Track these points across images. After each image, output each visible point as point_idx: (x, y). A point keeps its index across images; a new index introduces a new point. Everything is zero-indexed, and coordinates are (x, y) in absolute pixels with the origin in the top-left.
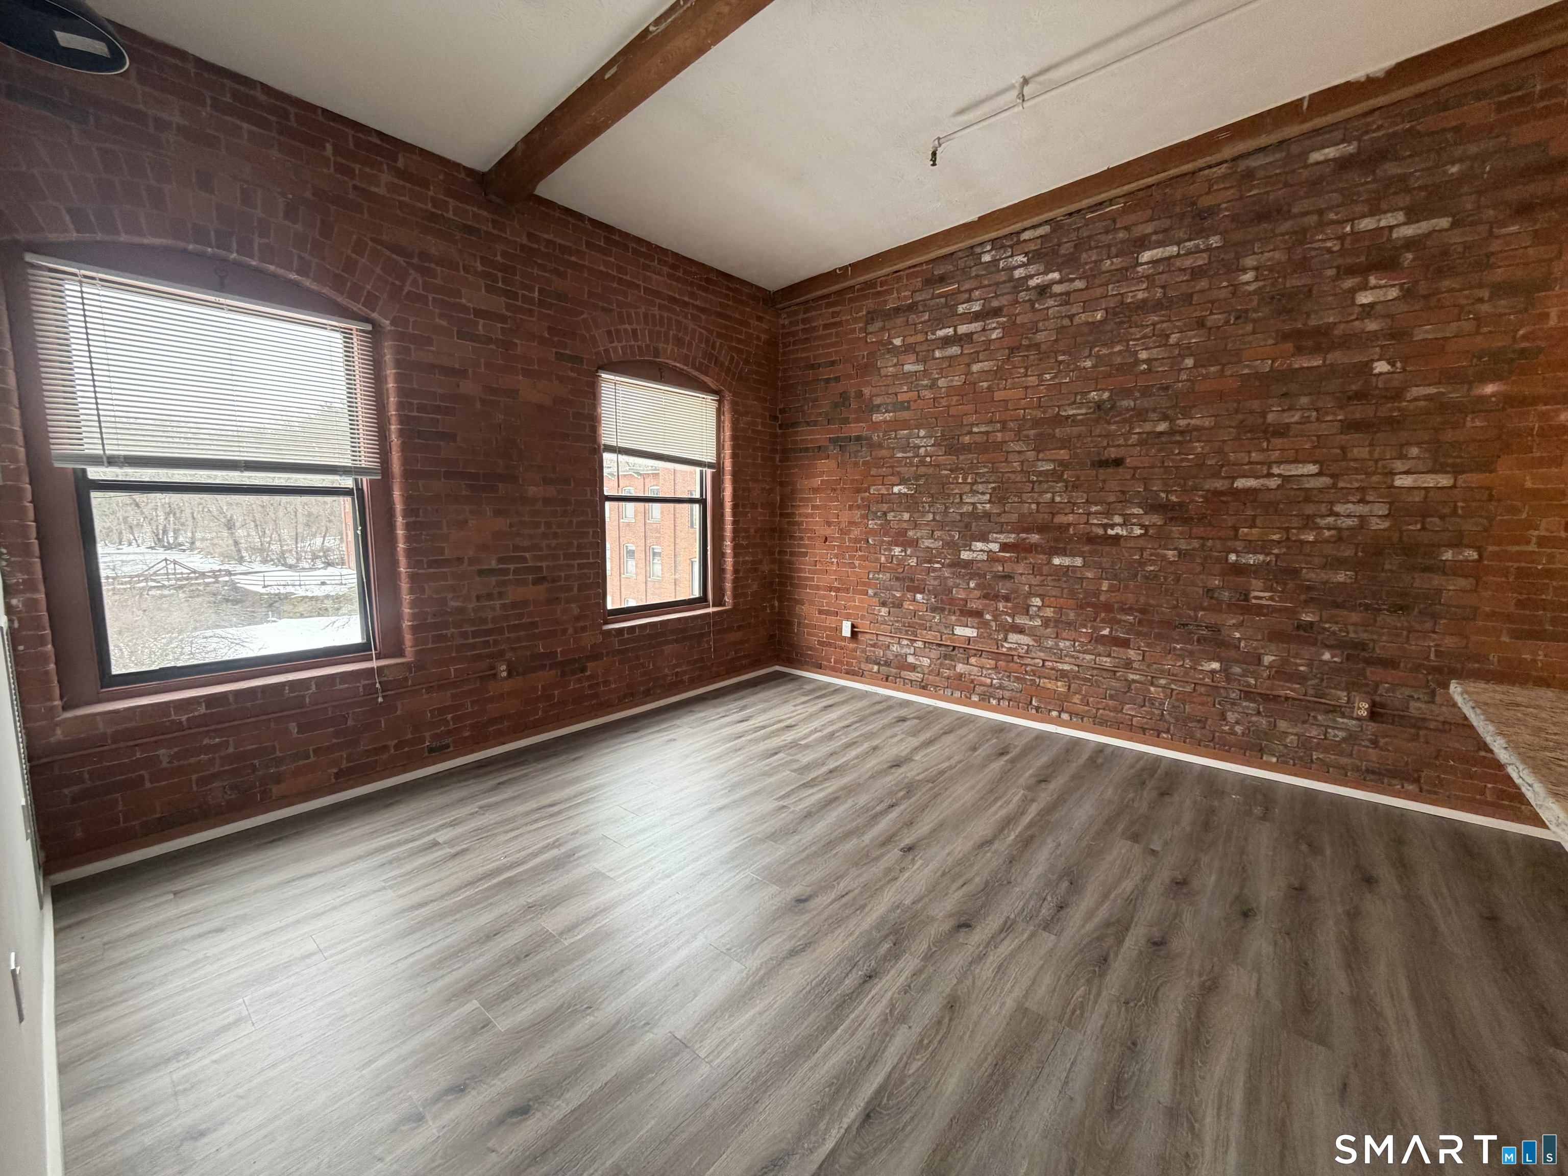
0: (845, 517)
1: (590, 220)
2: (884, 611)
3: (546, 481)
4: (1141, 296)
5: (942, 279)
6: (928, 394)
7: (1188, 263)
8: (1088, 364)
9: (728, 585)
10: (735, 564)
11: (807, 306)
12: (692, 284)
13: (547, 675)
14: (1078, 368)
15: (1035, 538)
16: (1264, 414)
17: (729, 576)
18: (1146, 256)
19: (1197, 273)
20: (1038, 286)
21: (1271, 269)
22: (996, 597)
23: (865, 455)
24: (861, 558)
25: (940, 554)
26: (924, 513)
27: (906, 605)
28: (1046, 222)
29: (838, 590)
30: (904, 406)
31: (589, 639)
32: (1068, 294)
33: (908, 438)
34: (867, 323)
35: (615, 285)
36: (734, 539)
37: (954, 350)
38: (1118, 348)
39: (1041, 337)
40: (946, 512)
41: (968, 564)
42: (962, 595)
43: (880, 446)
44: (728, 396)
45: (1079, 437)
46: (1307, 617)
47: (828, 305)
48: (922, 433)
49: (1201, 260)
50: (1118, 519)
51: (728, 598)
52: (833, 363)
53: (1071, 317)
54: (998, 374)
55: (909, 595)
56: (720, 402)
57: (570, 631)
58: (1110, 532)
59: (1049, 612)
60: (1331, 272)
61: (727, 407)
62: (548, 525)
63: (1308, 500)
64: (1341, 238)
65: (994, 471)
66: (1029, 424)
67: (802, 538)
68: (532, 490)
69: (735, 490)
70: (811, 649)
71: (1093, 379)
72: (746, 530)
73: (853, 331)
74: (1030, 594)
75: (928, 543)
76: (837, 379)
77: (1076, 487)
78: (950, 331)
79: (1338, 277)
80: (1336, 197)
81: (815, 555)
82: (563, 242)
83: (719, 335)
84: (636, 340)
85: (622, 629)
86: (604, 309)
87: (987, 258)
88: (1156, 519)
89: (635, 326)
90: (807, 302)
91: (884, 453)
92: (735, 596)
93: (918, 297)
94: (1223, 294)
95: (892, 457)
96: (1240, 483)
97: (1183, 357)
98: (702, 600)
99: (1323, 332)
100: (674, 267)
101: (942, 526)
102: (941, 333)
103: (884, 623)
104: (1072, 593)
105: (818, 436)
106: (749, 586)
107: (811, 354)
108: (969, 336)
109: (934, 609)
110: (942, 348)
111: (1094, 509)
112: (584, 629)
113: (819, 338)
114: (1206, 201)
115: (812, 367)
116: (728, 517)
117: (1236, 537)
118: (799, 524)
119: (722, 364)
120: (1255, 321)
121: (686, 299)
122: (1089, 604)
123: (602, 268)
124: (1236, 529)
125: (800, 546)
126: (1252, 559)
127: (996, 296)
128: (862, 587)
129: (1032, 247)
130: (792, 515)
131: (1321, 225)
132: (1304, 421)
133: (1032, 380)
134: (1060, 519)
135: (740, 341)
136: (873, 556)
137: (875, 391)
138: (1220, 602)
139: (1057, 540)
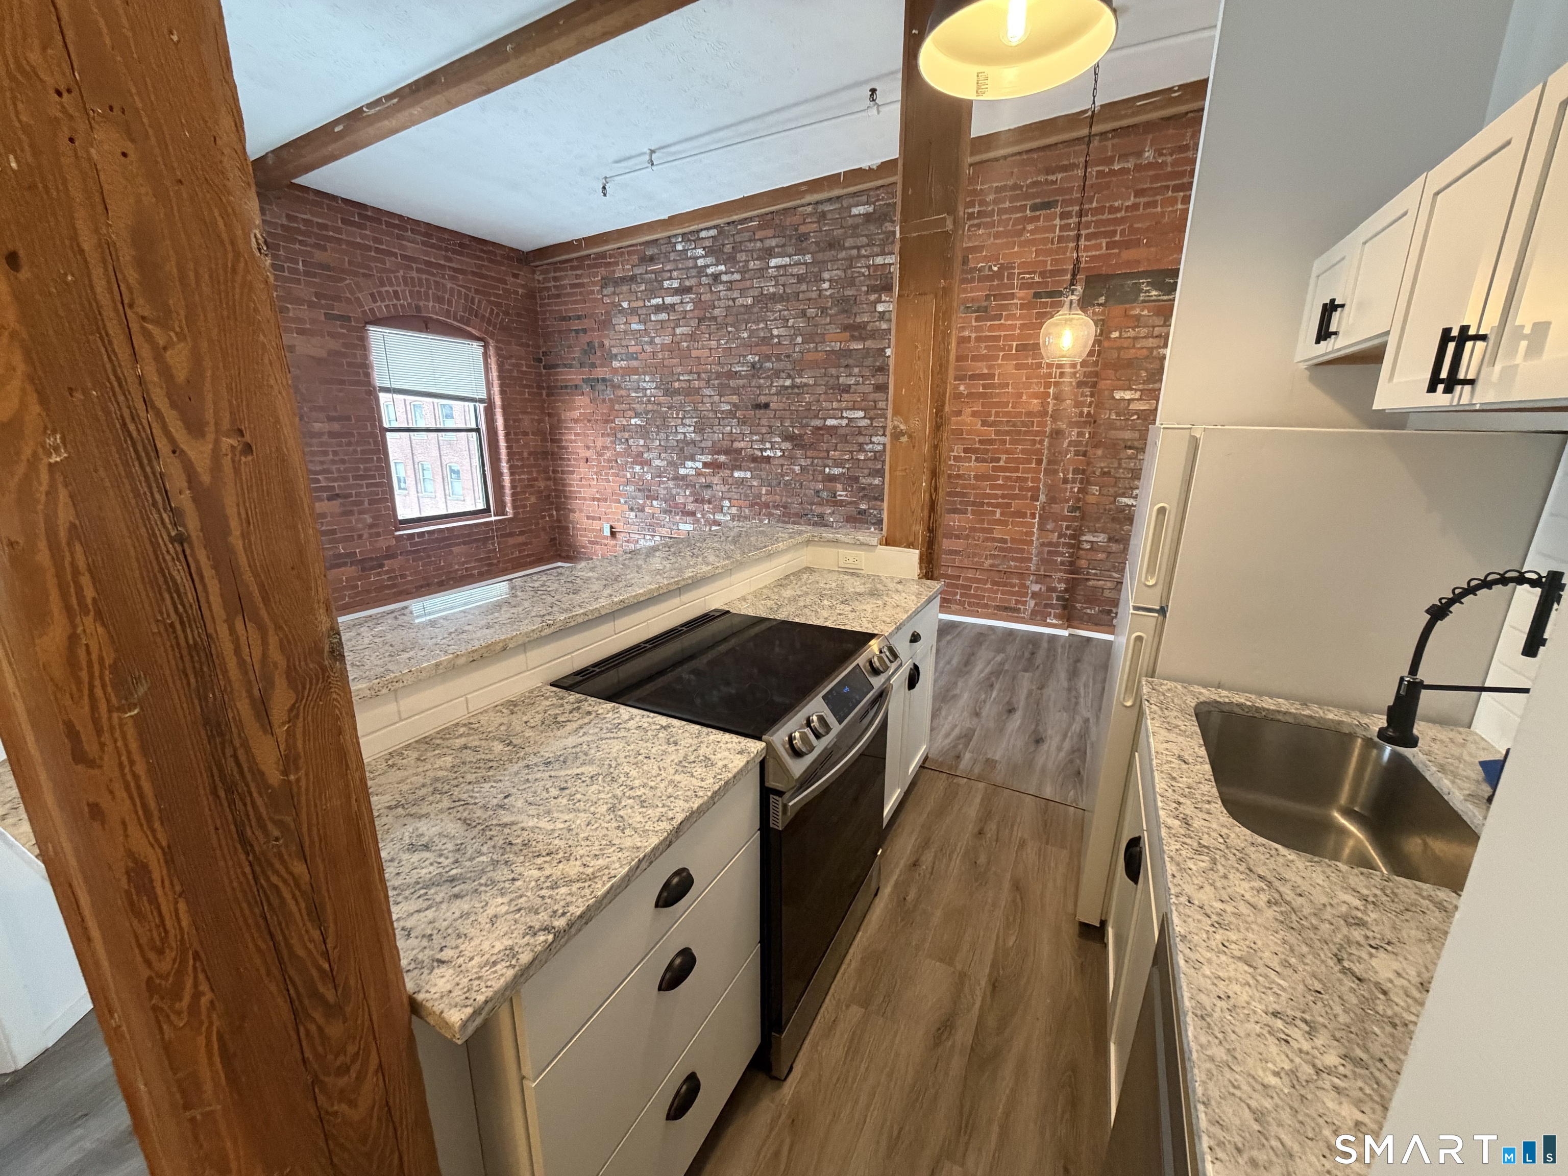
0: (600, 442)
1: (343, 199)
2: (632, 514)
3: (330, 419)
4: (772, 290)
5: (652, 259)
6: (648, 348)
7: (795, 270)
8: (745, 335)
9: (508, 499)
10: (512, 481)
11: (557, 267)
12: (447, 250)
13: (349, 571)
14: (739, 338)
15: (722, 458)
16: (838, 377)
17: (508, 491)
18: (773, 262)
19: (801, 279)
20: (712, 274)
21: (836, 281)
22: (703, 501)
23: (609, 394)
24: (614, 475)
25: (665, 472)
26: (653, 440)
27: (647, 509)
28: (715, 227)
29: (599, 500)
30: (633, 357)
31: (383, 543)
32: (731, 282)
33: (638, 381)
34: (602, 287)
35: (373, 254)
36: (508, 461)
37: (663, 316)
38: (762, 325)
39: (717, 312)
40: (667, 439)
41: (684, 478)
42: (682, 501)
43: (619, 387)
44: (492, 343)
45: (743, 386)
46: (863, 507)
47: (573, 268)
48: (647, 378)
49: (802, 270)
50: (768, 445)
51: (509, 509)
52: (579, 318)
53: (734, 300)
54: (692, 337)
55: (648, 502)
56: (486, 347)
57: (365, 536)
58: (765, 454)
59: (734, 510)
60: (864, 289)
61: (492, 351)
62: (335, 453)
63: (860, 433)
64: (868, 267)
65: (696, 409)
66: (714, 376)
67: (569, 460)
68: (317, 426)
69: (506, 420)
70: (584, 547)
71: (748, 346)
72: (520, 453)
73: (592, 292)
74: (723, 498)
75: (657, 462)
76: (585, 331)
77: (744, 423)
78: (660, 301)
79: (867, 293)
80: (864, 240)
81: (580, 473)
82: (320, 221)
83: (477, 291)
84: (398, 299)
85: (413, 534)
86: (364, 275)
87: (679, 247)
88: (787, 445)
89: (395, 288)
90: (556, 263)
91: (623, 393)
92: (514, 507)
93: (638, 271)
94: (814, 295)
95: (629, 396)
96: (830, 422)
97: (797, 336)
98: (487, 511)
99: (862, 326)
100: (428, 235)
101: (666, 449)
102: (654, 302)
103: (634, 524)
104: (746, 496)
105: (573, 376)
106: (527, 499)
107: (563, 308)
108: (673, 306)
109: (665, 512)
110: (655, 313)
111: (755, 438)
112: (378, 535)
113: (569, 295)
114: (803, 229)
115: (564, 319)
116: (502, 444)
117: (828, 458)
118: (566, 448)
119: (484, 316)
120: (831, 316)
121: (442, 262)
122: (756, 504)
123: (359, 240)
124: (828, 452)
125: (568, 466)
126: (836, 471)
127: (688, 278)
128: (615, 497)
129: (707, 243)
130: (561, 440)
131: (859, 256)
132: (857, 384)
133: (714, 344)
134: (737, 445)
135: (498, 296)
136: (621, 473)
137: (613, 342)
138: (822, 499)
139: (736, 460)
